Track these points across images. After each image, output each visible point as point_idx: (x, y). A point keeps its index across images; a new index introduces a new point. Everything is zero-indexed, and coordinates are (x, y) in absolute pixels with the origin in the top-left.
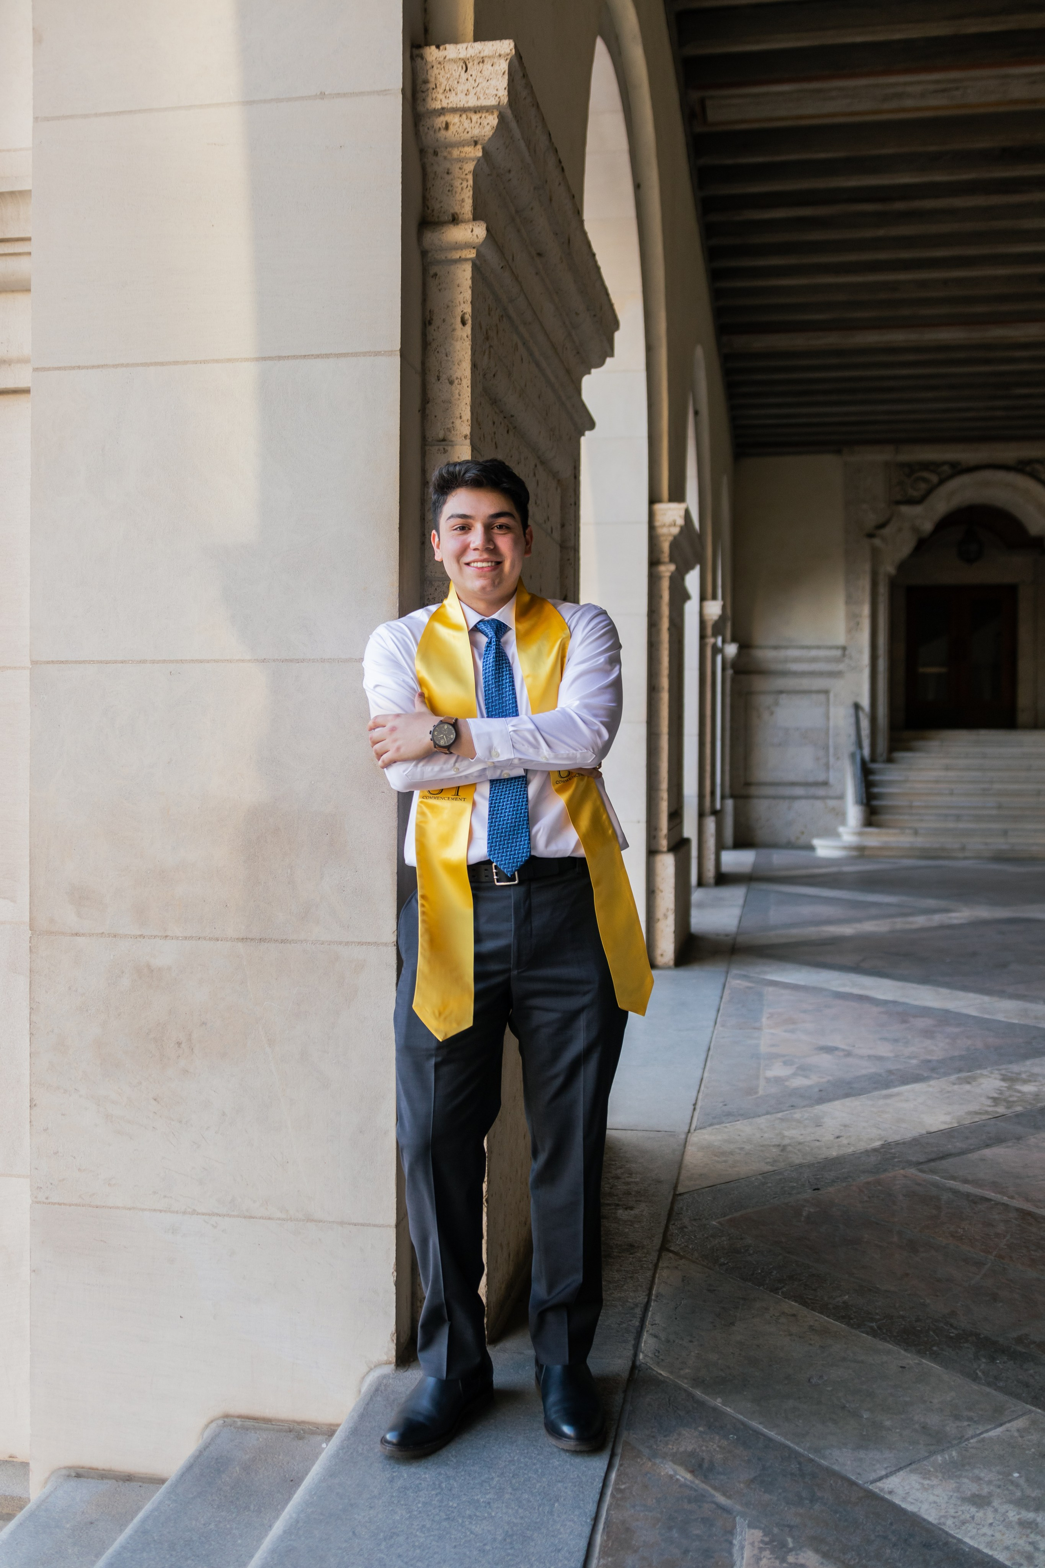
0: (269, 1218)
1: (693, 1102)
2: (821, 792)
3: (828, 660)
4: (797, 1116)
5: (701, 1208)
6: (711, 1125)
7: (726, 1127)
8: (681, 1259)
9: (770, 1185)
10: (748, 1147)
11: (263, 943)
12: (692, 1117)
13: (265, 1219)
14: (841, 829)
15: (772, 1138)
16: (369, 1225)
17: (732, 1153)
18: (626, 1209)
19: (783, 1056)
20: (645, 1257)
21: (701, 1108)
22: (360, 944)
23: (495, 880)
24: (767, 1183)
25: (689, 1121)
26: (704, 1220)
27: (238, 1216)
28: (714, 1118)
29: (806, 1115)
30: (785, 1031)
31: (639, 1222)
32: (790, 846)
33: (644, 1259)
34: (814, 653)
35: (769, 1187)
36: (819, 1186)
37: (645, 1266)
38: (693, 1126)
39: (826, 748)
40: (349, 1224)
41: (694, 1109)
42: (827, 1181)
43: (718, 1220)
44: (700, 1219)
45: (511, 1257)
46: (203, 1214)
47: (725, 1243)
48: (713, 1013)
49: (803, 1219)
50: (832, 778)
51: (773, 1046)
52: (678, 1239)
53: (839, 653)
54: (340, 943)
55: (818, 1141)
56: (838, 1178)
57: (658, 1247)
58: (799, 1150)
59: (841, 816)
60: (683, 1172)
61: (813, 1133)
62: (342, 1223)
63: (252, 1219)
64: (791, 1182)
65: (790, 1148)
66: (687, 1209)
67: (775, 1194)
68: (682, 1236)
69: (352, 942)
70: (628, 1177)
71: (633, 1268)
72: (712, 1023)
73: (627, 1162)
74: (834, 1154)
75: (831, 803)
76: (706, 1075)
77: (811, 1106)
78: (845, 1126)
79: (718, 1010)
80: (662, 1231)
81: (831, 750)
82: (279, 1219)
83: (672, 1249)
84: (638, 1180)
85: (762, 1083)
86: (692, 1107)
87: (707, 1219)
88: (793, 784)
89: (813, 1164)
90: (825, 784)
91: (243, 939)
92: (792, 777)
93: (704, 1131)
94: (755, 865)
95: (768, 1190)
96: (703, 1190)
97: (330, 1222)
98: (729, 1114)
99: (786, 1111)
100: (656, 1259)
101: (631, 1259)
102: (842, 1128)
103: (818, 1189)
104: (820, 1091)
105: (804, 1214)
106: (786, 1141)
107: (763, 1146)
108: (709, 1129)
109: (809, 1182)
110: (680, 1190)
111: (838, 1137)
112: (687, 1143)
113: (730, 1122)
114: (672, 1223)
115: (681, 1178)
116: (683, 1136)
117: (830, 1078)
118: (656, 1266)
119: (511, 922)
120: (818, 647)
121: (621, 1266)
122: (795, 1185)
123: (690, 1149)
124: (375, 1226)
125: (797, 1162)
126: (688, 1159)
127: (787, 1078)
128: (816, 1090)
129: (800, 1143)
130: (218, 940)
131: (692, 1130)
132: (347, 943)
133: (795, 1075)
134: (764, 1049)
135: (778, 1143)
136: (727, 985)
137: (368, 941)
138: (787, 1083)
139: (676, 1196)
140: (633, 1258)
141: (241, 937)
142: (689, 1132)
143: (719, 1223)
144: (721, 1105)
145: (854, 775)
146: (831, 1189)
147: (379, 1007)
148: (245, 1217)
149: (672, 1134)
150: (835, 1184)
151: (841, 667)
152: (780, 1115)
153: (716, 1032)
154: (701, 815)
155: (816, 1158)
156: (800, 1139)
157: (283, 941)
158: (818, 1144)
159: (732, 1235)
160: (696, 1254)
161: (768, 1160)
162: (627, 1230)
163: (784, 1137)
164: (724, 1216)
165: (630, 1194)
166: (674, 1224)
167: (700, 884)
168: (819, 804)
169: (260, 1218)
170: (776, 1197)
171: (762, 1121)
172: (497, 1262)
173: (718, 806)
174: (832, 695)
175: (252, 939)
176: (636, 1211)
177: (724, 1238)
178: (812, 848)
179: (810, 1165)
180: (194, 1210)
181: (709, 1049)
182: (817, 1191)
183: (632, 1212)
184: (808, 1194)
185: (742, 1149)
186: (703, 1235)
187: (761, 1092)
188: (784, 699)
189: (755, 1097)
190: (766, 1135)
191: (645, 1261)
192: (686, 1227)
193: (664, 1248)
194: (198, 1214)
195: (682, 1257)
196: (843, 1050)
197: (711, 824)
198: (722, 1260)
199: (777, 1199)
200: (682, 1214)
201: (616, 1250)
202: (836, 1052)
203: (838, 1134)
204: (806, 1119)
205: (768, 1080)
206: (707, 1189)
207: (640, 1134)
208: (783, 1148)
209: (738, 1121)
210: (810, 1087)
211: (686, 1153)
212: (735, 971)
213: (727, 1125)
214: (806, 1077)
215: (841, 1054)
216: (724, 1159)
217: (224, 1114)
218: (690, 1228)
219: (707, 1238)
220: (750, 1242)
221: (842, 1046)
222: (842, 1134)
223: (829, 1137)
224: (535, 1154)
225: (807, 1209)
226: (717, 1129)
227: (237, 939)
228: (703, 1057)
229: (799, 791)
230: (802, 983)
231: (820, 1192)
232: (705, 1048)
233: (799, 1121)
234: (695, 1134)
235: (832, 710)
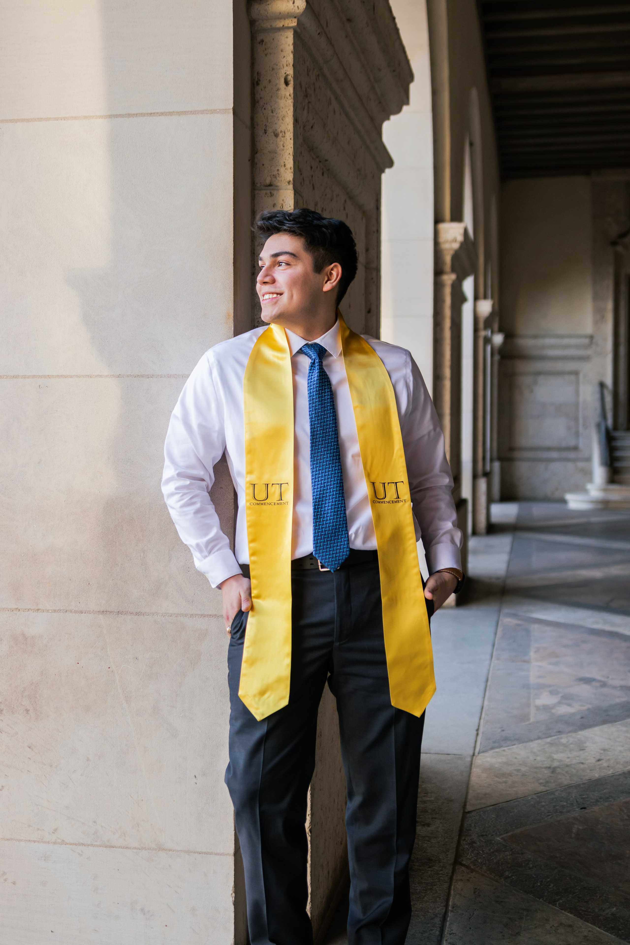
0: (127, 848)
1: (476, 728)
2: (572, 455)
3: (578, 347)
4: (564, 741)
5: (487, 825)
6: (492, 748)
7: (504, 750)
8: (472, 872)
9: (543, 804)
10: (523, 769)
11: (120, 615)
12: (476, 742)
13: (123, 848)
14: (589, 486)
15: (544, 761)
16: (211, 853)
17: (510, 775)
18: (424, 825)
19: (550, 686)
20: (441, 870)
21: (483, 733)
22: (203, 616)
23: (320, 567)
24: (541, 802)
25: (473, 745)
26: (490, 836)
27: (100, 846)
28: (494, 742)
29: (571, 740)
30: (551, 664)
31: (435, 837)
32: (546, 499)
33: (441, 872)
34: (566, 341)
35: (543, 806)
36: (586, 806)
37: (442, 878)
38: (477, 750)
39: (576, 419)
40: (195, 853)
41: (477, 734)
42: (592, 801)
43: (502, 836)
44: (486, 835)
45: (330, 875)
46: (71, 844)
47: (509, 857)
48: (489, 648)
49: (573, 835)
50: (582, 443)
51: (540, 677)
52: (468, 854)
53: (586, 341)
54: (186, 615)
55: (582, 763)
56: (601, 798)
57: (452, 861)
58: (567, 772)
59: (588, 475)
60: (471, 792)
61: (578, 757)
62: (188, 852)
63: (112, 849)
64: (561, 801)
65: (559, 770)
66: (475, 826)
67: (548, 812)
68: (472, 851)
69: (196, 615)
70: (425, 796)
71: (432, 881)
72: (488, 657)
73: (423, 782)
74: (597, 775)
75: (581, 464)
76: (486, 703)
77: (575, 731)
78: (604, 750)
79: (493, 645)
80: (455, 846)
81: (581, 421)
82: (135, 848)
83: (464, 862)
84: (433, 799)
85: (533, 710)
86: (475, 733)
87: (492, 835)
88: (549, 449)
89: (579, 785)
90: (575, 448)
91: (103, 612)
92: (548, 443)
93: (486, 754)
94: (519, 517)
95: (543, 809)
96: (488, 809)
97: (178, 851)
98: (506, 739)
99: (554, 736)
100: (451, 872)
101: (430, 872)
102: (602, 752)
103: (585, 808)
104: (582, 718)
105: (574, 831)
106: (556, 764)
107: (536, 768)
108: (491, 752)
109: (577, 801)
110: (469, 808)
111: (599, 760)
112: (473, 765)
113: (508, 746)
114: (463, 838)
115: (469, 797)
116: (469, 759)
117: (590, 706)
118: (451, 878)
119: (334, 601)
120: (570, 336)
121: (422, 878)
122: (565, 804)
123: (475, 771)
124: (216, 854)
125: (566, 783)
126: (474, 779)
127: (554, 706)
128: (578, 717)
129: (567, 766)
130: (82, 613)
131: (476, 753)
132: (192, 616)
133: (559, 703)
134: (533, 680)
135: (548, 766)
136: (500, 623)
137: (210, 613)
138: (554, 711)
139: (465, 813)
140: (431, 871)
141: (102, 610)
142: (474, 755)
143: (502, 838)
144: (499, 730)
145: (600, 442)
146: (596, 808)
147: (219, 669)
148: (106, 847)
149: (460, 757)
150: (599, 804)
151: (589, 352)
152: (549, 740)
153: (492, 665)
154: (475, 477)
155: (582, 779)
156: (567, 761)
157: (137, 614)
158: (582, 766)
159: (514, 850)
160: (484, 868)
161: (541, 781)
162: (425, 845)
163: (553, 760)
164: (507, 833)
165: (427, 812)
166: (465, 840)
167: (475, 533)
168: (570, 466)
169: (119, 847)
170: (549, 815)
171: (534, 745)
172: (318, 881)
173: (488, 468)
174: (581, 376)
175: (111, 612)
176: (432, 828)
177: (507, 853)
178: (564, 501)
179: (577, 786)
180: (63, 841)
181: (487, 680)
182: (583, 810)
183: (429, 829)
184: (576, 813)
185: (518, 770)
186: (490, 850)
187: (532, 719)
188: (541, 379)
189: (527, 723)
190: (538, 758)
191: (442, 874)
192: (476, 843)
193: (457, 862)
194: (66, 844)
195: (472, 871)
196: (599, 681)
197: (482, 484)
198: (507, 873)
199: (550, 816)
200: (471, 830)
201: (417, 864)
202: (594, 683)
203: (598, 757)
204: (572, 744)
205: (537, 708)
206: (491, 807)
207: (433, 757)
208: (553, 770)
209: (514, 745)
210: (573, 714)
211: (472, 774)
212: (506, 610)
213: (506, 748)
214: (570, 705)
215: (598, 684)
216: (504, 780)
217: (88, 759)
218: (478, 843)
219: (493, 852)
220: (530, 856)
221: (598, 677)
222: (602, 757)
223: (591, 761)
224: (351, 795)
225: (576, 826)
226: (497, 752)
227: (98, 612)
228: (482, 686)
229: (554, 455)
230: (562, 620)
231: (586, 811)
232: (484, 679)
233: (565, 746)
234: (479, 757)
235: (582, 388)
